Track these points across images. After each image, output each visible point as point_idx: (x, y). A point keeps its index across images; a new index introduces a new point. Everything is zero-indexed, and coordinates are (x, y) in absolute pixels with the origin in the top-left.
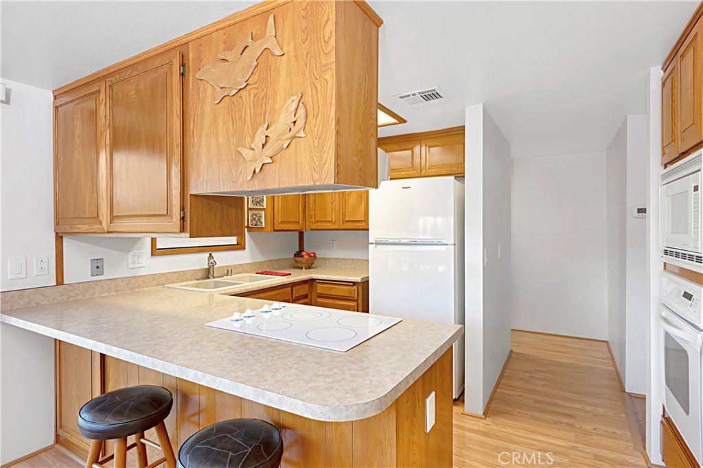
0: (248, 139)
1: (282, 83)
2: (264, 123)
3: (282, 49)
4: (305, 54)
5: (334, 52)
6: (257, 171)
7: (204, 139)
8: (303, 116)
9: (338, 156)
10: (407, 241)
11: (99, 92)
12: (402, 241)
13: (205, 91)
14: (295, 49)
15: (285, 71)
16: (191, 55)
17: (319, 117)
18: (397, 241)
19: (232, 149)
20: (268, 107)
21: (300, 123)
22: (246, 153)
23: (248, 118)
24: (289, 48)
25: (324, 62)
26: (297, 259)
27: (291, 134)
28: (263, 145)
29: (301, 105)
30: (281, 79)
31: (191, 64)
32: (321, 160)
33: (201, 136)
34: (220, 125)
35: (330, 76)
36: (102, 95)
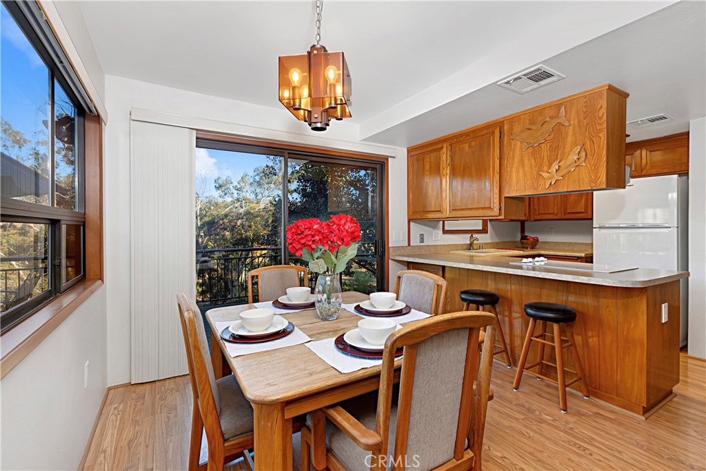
0: (545, 168)
1: (570, 139)
2: (557, 160)
3: (570, 122)
4: (585, 125)
5: (605, 123)
6: (553, 183)
7: (514, 169)
8: (584, 155)
9: (607, 174)
10: (625, 225)
11: (442, 148)
12: (621, 225)
13: (515, 144)
14: (579, 122)
15: (571, 134)
16: (505, 127)
17: (595, 155)
18: (617, 225)
19: (535, 173)
20: (560, 152)
21: (583, 159)
22: (545, 175)
23: (546, 157)
24: (574, 122)
25: (598, 128)
26: (524, 241)
27: (576, 164)
28: (557, 171)
29: (583, 150)
30: (569, 137)
31: (505, 131)
32: (596, 176)
33: (512, 167)
34: (526, 161)
35: (603, 136)
36: (444, 149)
